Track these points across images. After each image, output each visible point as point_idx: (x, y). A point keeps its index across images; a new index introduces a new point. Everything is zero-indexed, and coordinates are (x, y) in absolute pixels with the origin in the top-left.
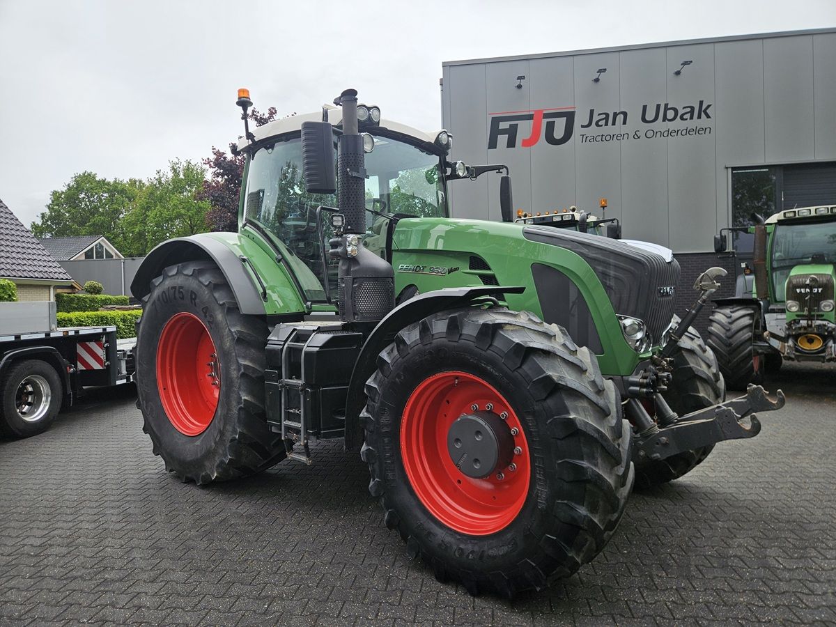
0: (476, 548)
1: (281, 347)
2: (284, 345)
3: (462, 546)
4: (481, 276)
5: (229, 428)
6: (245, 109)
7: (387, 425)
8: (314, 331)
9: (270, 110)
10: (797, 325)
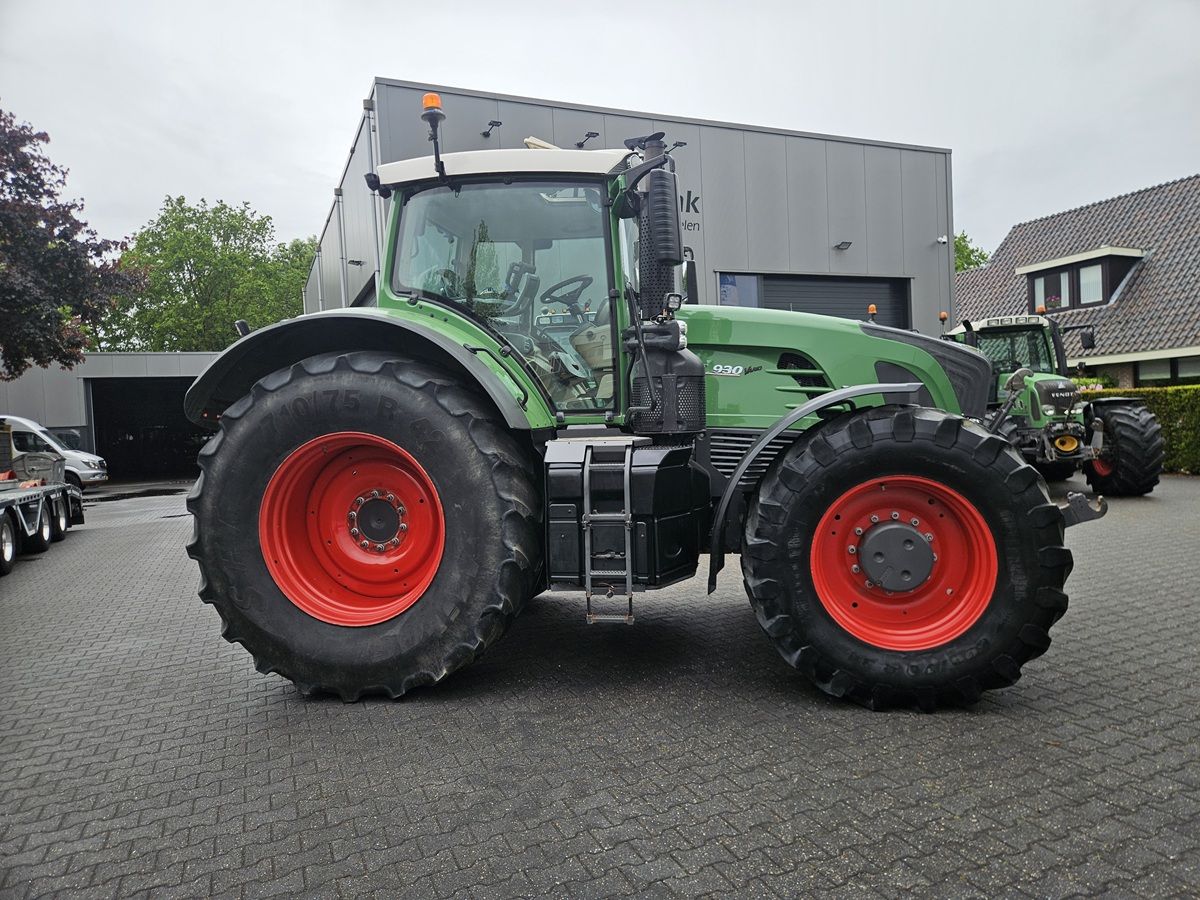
0: (934, 661)
1: (580, 470)
2: (583, 468)
3: (914, 664)
4: (796, 377)
5: (481, 596)
6: (434, 126)
7: (797, 549)
8: (627, 446)
10: (1055, 428)
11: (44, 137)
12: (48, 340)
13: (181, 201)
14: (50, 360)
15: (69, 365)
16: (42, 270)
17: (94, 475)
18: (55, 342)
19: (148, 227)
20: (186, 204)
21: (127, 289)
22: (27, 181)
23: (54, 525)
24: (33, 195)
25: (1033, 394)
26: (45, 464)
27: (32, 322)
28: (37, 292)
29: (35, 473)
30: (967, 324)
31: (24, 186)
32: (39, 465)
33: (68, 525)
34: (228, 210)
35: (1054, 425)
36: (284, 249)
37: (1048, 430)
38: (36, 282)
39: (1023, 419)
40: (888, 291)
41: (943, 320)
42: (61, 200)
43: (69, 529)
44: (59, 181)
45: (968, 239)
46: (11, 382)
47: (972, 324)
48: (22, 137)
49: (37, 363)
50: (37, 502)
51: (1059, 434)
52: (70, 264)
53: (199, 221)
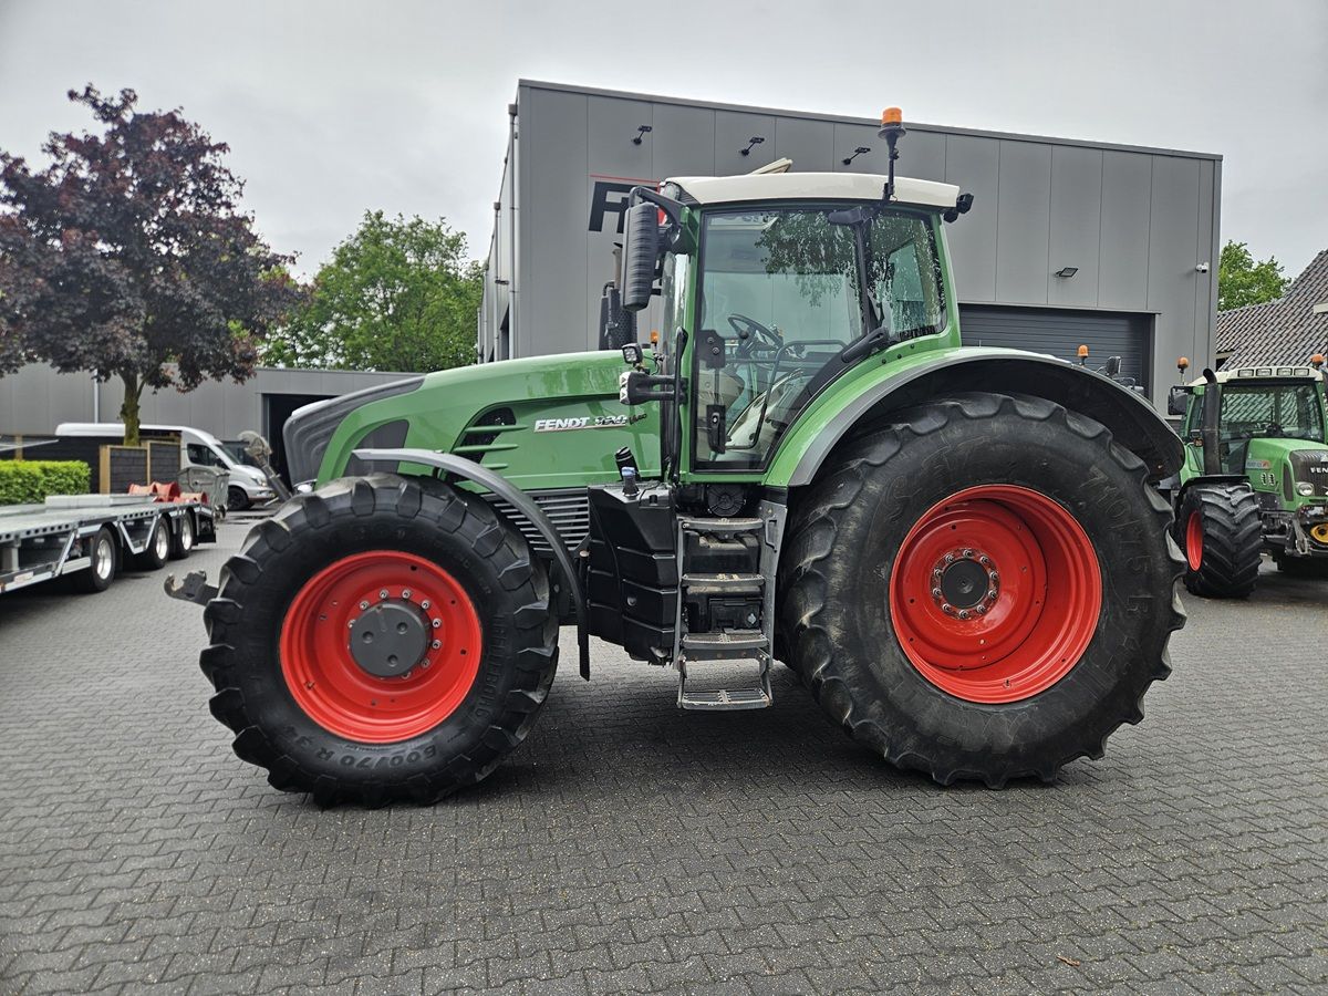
9: (123, 92)
10: (1312, 513)
11: (222, 147)
12: (218, 354)
13: (379, 215)
14: (223, 374)
15: (242, 380)
16: (214, 283)
17: (261, 492)
18: (225, 357)
19: (347, 241)
20: (384, 219)
21: (295, 304)
22: (206, 192)
23: (174, 542)
24: (212, 206)
25: (1286, 466)
26: (208, 478)
27: (200, 335)
28: (206, 304)
29: (199, 487)
30: (1208, 374)
31: (203, 197)
32: (202, 478)
33: (195, 542)
34: (424, 225)
35: (1311, 508)
36: (477, 267)
37: (1301, 514)
38: (205, 296)
39: (1273, 497)
40: (1124, 329)
41: (1182, 367)
42: (238, 212)
43: (194, 548)
44: (237, 192)
45: (1278, 267)
46: (187, 394)
47: (1217, 374)
48: (202, 147)
49: (212, 376)
50: (152, 518)
51: (1315, 520)
52: (241, 277)
53: (396, 236)
